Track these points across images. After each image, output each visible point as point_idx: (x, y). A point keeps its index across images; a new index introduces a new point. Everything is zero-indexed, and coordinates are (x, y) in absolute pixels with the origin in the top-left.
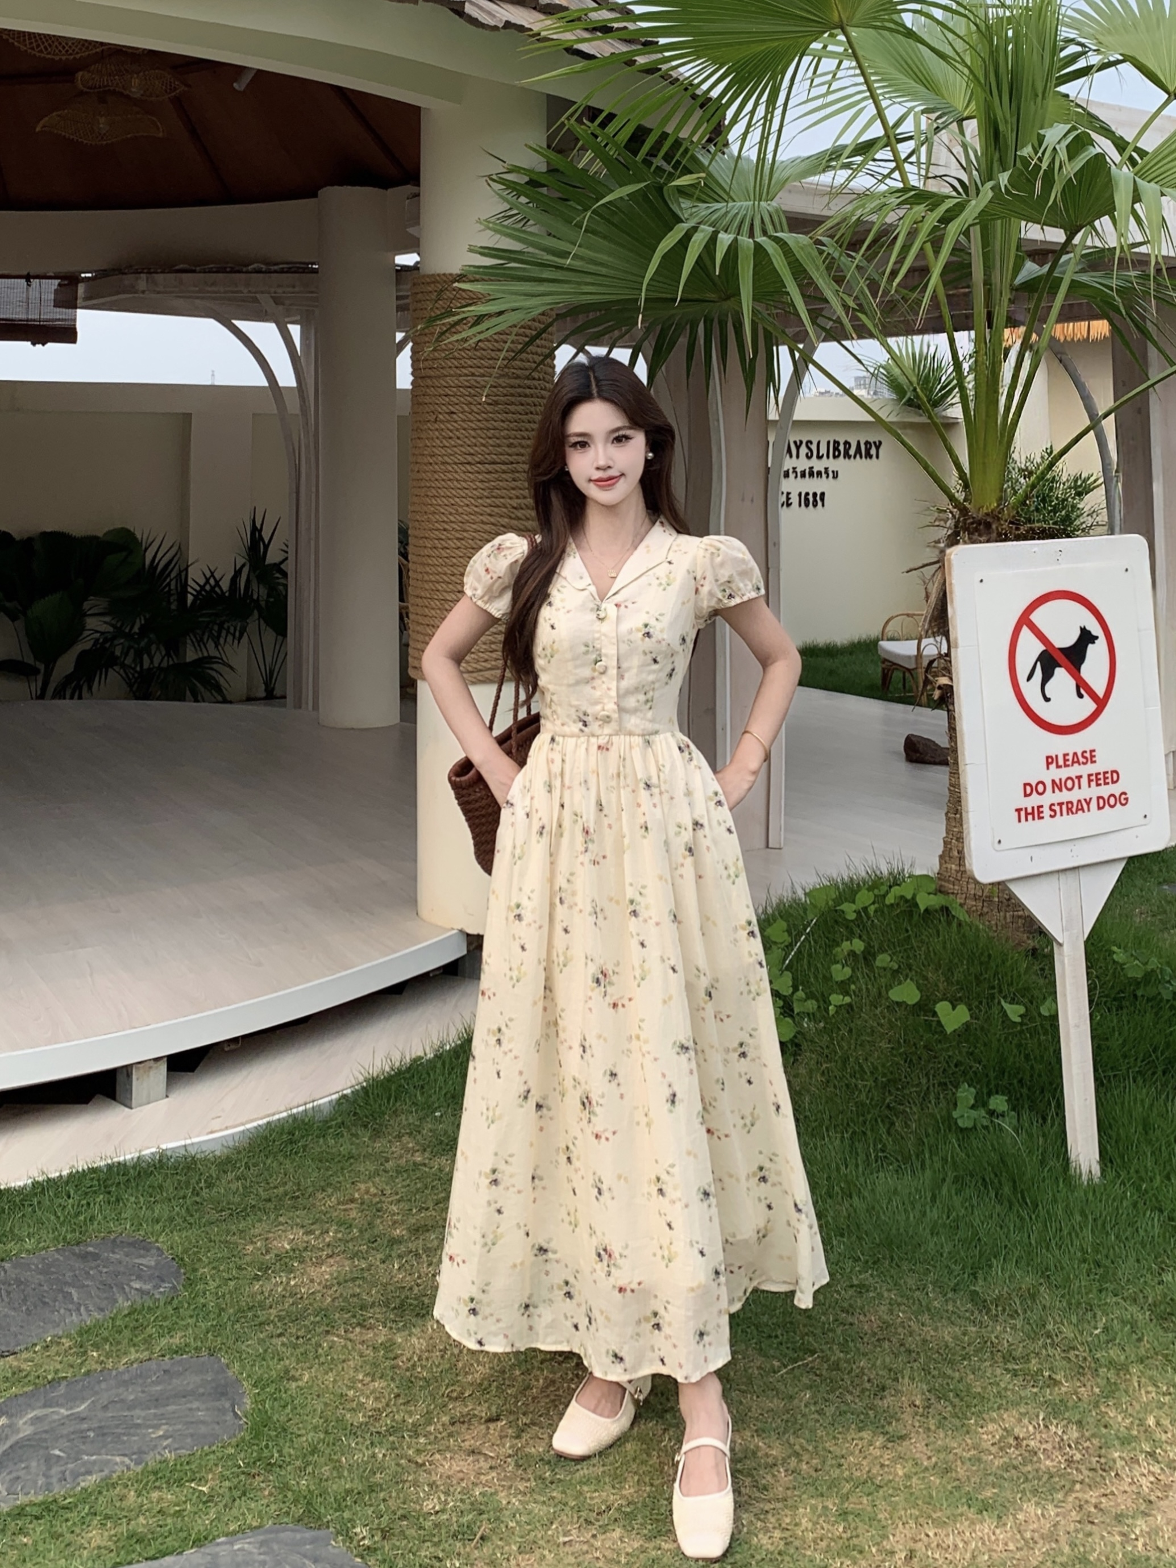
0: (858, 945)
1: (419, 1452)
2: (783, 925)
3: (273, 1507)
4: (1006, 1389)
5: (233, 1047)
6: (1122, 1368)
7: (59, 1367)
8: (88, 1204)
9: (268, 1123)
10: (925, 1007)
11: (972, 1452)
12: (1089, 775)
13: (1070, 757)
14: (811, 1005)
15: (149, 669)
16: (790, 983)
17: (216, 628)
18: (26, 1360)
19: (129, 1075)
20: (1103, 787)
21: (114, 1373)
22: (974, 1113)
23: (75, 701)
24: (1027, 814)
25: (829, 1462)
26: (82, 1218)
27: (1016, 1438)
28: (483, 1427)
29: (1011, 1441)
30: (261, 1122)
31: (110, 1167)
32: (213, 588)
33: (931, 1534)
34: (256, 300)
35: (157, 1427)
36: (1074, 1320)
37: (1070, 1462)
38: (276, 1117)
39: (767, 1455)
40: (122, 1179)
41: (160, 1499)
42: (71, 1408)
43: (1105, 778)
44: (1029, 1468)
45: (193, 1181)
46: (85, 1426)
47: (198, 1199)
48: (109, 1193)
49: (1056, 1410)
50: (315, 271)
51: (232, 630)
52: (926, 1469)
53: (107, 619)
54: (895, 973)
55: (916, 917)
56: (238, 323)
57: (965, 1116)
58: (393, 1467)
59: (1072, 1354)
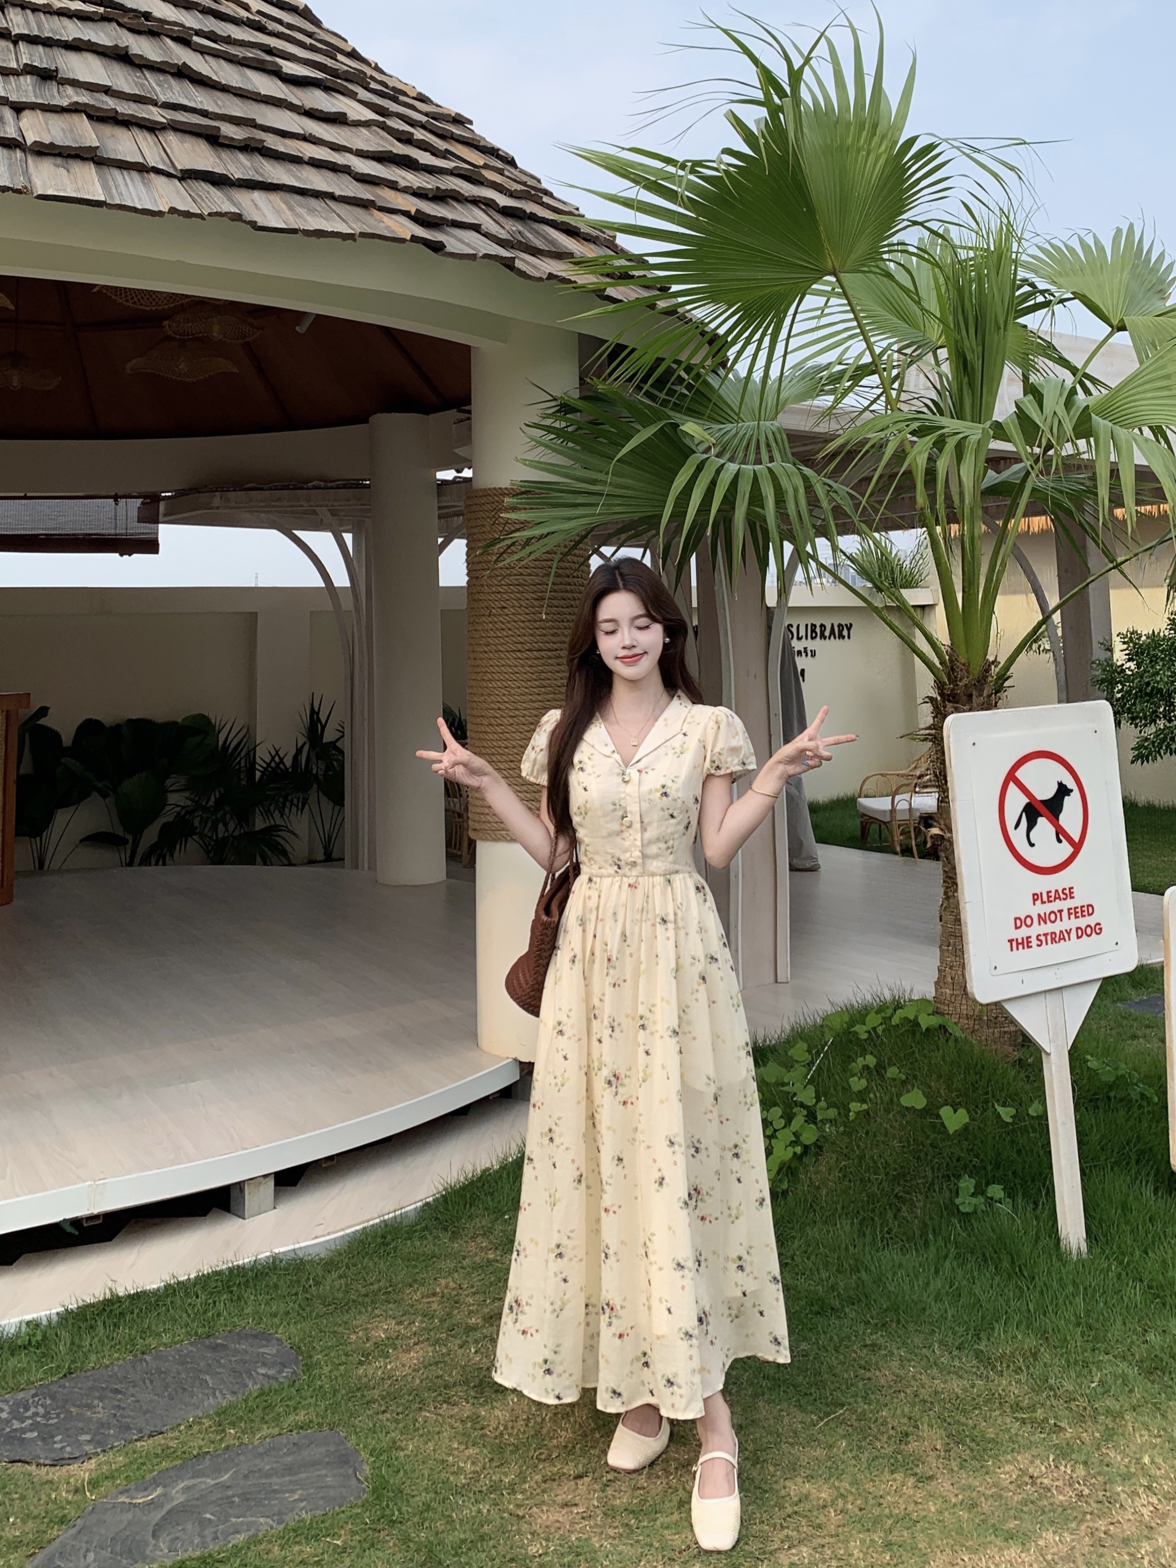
0: (871, 1060)
1: (518, 1506)
2: (805, 1046)
3: (399, 1555)
4: (1016, 1434)
5: (329, 1163)
6: (1117, 1416)
7: (201, 1443)
8: (215, 1302)
9: (365, 1228)
10: (931, 1111)
11: (994, 1490)
12: (1069, 909)
13: (1053, 894)
14: (832, 1113)
15: (224, 837)
16: (814, 1095)
17: (281, 800)
18: (171, 1438)
19: (242, 1191)
20: (1081, 919)
21: (250, 1447)
22: (974, 1200)
23: (160, 868)
24: (1018, 944)
25: (872, 1502)
26: (210, 1314)
27: (1031, 1477)
28: (572, 1483)
29: (1027, 1479)
30: (358, 1228)
31: (231, 1270)
32: (278, 764)
33: (966, 1559)
34: (315, 513)
35: (293, 1492)
36: (1074, 1375)
37: (1080, 1496)
38: (371, 1223)
39: (819, 1499)
40: (243, 1280)
41: (301, 1552)
42: (217, 1478)
43: (1082, 911)
44: (1046, 1503)
45: (303, 1282)
46: (230, 1493)
47: (308, 1296)
48: (231, 1292)
49: (1064, 1452)
50: (368, 486)
51: (295, 801)
52: (955, 1505)
53: (187, 794)
54: (904, 1083)
55: (918, 1036)
56: (298, 533)
57: (967, 1202)
58: (498, 1521)
59: (1073, 1405)
